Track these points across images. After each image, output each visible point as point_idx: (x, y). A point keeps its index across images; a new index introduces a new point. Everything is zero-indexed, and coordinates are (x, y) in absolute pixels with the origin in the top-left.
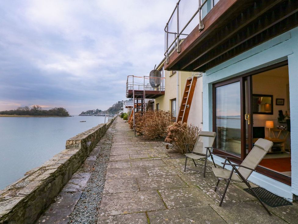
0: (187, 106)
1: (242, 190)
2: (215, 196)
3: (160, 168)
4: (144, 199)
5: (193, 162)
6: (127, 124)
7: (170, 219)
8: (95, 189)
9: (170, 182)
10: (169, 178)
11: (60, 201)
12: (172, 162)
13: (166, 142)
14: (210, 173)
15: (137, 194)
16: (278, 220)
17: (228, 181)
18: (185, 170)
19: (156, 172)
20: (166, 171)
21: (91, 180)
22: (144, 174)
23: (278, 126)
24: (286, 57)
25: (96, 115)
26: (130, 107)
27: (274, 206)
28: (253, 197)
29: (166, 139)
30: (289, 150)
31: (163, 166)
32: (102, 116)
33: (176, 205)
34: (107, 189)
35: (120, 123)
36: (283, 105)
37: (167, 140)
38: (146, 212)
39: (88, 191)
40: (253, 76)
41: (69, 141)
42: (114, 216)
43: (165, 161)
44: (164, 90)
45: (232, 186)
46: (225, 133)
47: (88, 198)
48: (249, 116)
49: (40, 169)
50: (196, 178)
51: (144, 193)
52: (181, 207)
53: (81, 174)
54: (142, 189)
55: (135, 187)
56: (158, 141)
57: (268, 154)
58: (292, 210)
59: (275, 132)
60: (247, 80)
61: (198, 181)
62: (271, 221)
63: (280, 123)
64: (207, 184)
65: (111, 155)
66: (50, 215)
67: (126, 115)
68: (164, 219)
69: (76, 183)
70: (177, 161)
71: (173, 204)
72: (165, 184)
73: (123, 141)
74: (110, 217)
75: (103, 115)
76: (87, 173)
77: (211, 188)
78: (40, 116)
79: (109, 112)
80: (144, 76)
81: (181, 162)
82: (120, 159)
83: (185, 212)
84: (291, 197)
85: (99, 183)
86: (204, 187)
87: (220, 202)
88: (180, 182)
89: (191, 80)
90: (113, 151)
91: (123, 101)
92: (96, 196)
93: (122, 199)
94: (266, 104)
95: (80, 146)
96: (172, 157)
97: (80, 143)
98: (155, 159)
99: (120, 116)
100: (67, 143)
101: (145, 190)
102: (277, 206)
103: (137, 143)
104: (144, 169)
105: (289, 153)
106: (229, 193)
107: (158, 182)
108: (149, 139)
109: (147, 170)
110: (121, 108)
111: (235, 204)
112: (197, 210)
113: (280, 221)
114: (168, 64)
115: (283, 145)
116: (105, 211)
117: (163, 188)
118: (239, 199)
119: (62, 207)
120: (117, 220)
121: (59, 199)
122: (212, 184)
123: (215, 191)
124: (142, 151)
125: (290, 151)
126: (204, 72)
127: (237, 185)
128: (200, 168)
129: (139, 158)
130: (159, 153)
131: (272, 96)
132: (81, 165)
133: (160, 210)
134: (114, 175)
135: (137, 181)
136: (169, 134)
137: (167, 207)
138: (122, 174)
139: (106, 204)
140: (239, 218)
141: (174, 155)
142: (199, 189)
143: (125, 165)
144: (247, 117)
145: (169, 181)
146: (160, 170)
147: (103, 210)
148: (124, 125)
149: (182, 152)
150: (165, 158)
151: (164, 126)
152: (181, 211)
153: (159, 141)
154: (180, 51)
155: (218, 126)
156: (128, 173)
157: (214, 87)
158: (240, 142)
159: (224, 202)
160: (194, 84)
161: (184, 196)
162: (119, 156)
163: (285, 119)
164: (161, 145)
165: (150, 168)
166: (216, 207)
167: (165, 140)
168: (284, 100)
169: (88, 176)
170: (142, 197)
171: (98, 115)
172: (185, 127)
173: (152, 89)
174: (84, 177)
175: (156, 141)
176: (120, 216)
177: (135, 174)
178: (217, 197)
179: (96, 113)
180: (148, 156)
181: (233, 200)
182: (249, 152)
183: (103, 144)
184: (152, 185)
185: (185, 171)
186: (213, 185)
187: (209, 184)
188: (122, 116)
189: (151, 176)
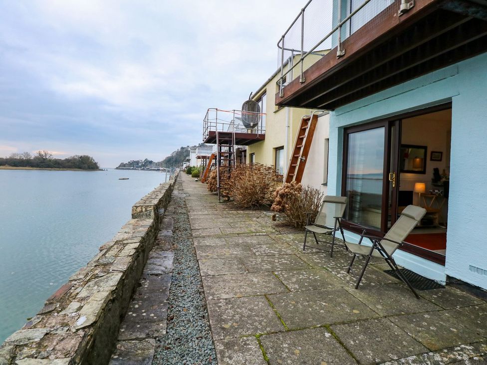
0: (301, 159)
1: (383, 272)
2: (348, 279)
3: (268, 246)
4: (258, 282)
5: (314, 239)
6: (200, 184)
7: (297, 302)
8: (188, 271)
9: (286, 263)
10: (284, 258)
11: (146, 285)
12: (284, 238)
13: (273, 210)
14: (338, 252)
15: (246, 276)
16: (427, 304)
17: (368, 258)
18: (304, 248)
19: (264, 251)
20: (278, 250)
21: (176, 260)
22: (248, 254)
23: (431, 191)
24: (450, 98)
25: (143, 169)
26: (204, 157)
27: (423, 289)
28: (397, 280)
29: (273, 206)
30: (444, 223)
31: (272, 244)
32: (154, 170)
33: (300, 287)
34: (205, 271)
35: (189, 182)
36: (440, 160)
37: (274, 208)
38: (265, 295)
39: (179, 274)
40: (403, 121)
41: (137, 207)
42: (226, 299)
43: (273, 236)
44: (263, 132)
45: (369, 267)
46: (358, 198)
47: (182, 281)
48: (394, 175)
49: (117, 243)
50: (320, 258)
51: (256, 275)
52: (307, 290)
53: (160, 253)
54: (251, 270)
55: (241, 268)
56: (255, 210)
57: (416, 228)
58: (444, 293)
59: (426, 197)
60: (394, 125)
61: (323, 262)
62: (419, 304)
63: (435, 186)
64: (336, 265)
65: (192, 228)
66: (142, 300)
67: (196, 170)
68: (289, 301)
69: (158, 264)
70: (290, 237)
71: (297, 286)
72: (280, 264)
73: (204, 209)
74: (221, 300)
75: (156, 169)
76: (168, 252)
77: (342, 269)
78: (50, 169)
79: (166, 163)
80: (234, 111)
81: (296, 238)
82: (208, 234)
83: (314, 294)
84: (444, 279)
85: (190, 264)
86: (332, 268)
87: (356, 284)
88: (300, 263)
89: (309, 119)
90: (194, 224)
91: (188, 146)
92: (192, 278)
93: (229, 282)
94: (416, 158)
95: (152, 214)
96: (282, 232)
97: (153, 210)
98: (258, 234)
99: (184, 171)
100: (133, 210)
101: (256, 272)
102: (427, 289)
103: (225, 212)
104: (247, 247)
105: (444, 227)
106: (365, 275)
107: (270, 262)
108: (241, 207)
109: (252, 249)
110: (187, 158)
111: (373, 286)
112: (328, 293)
113: (430, 304)
114: (281, 97)
115: (437, 216)
116: (213, 294)
117: (279, 269)
118: (379, 281)
119: (152, 291)
120: (231, 304)
121: (144, 282)
122: (343, 265)
123: (348, 272)
124: (236, 223)
125: (445, 225)
126: (333, 110)
127: (375, 266)
128: (323, 246)
129: (234, 232)
130: (262, 226)
131: (425, 148)
132: (155, 242)
133: (282, 293)
134: (207, 254)
135: (241, 261)
136: (278, 199)
137: (290, 290)
138: (217, 253)
139: (210, 287)
140: (381, 301)
141: (285, 229)
142: (327, 271)
143: (218, 242)
144: (392, 177)
145: (286, 261)
146: (269, 248)
147: (209, 293)
148: (197, 186)
149: (296, 225)
150: (272, 233)
151: (265, 187)
152: (309, 294)
153: (258, 210)
154: (304, 81)
155: (349, 188)
156: (227, 252)
157: (346, 132)
158: (380, 211)
159: (361, 284)
160: (313, 126)
161: (309, 278)
162: (206, 230)
163: (441, 180)
164: (263, 216)
165: (255, 246)
166: (351, 289)
167: (272, 208)
168: (441, 153)
169: (171, 256)
170: (255, 280)
171: (148, 169)
172: (300, 189)
173: (245, 131)
174: (166, 257)
175: (253, 210)
176: (233, 299)
177: (236, 253)
178: (351, 279)
179: (143, 166)
180: (247, 231)
181: (371, 282)
182: (392, 225)
183: (174, 213)
184: (263, 267)
185: (304, 250)
186: (345, 266)
187: (339, 265)
188: (189, 171)
189: (259, 255)
